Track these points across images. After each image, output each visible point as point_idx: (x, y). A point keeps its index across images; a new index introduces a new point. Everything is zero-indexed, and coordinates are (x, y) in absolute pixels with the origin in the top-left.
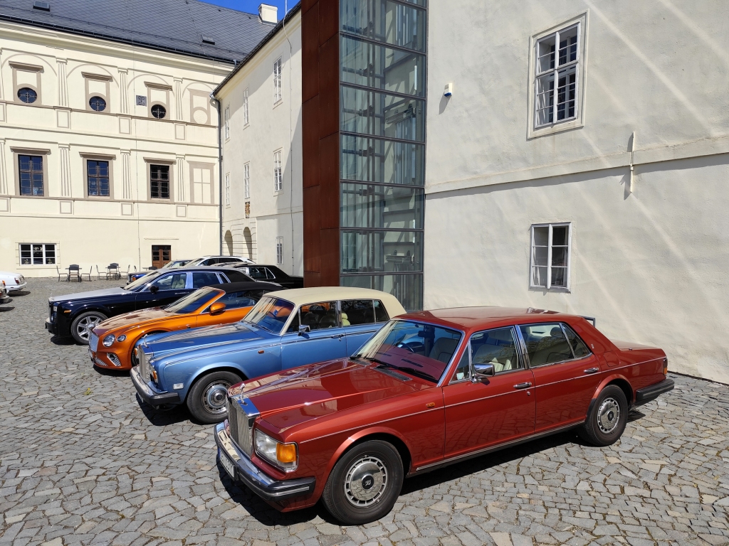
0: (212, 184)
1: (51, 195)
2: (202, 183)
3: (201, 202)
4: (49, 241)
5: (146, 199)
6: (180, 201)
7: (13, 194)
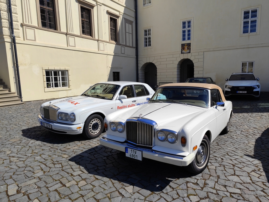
0: (132, 34)
1: (62, 31)
2: (129, 33)
3: (129, 45)
4: (63, 68)
5: (108, 41)
6: (122, 44)
7: (37, 26)
